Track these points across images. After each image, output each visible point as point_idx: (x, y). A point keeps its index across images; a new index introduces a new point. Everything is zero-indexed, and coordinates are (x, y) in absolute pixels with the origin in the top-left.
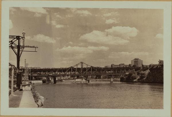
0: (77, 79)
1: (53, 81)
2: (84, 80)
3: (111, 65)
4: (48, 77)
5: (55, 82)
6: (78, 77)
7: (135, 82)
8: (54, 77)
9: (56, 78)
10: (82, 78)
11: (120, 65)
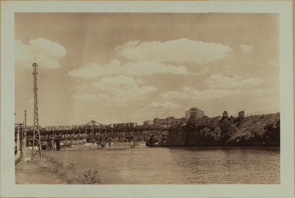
0: (86, 144)
1: (55, 146)
2: (95, 144)
3: (153, 120)
4: (49, 141)
5: (58, 148)
6: (88, 141)
7: (157, 146)
8: (57, 142)
9: (59, 143)
10: (94, 142)
11: (167, 119)
